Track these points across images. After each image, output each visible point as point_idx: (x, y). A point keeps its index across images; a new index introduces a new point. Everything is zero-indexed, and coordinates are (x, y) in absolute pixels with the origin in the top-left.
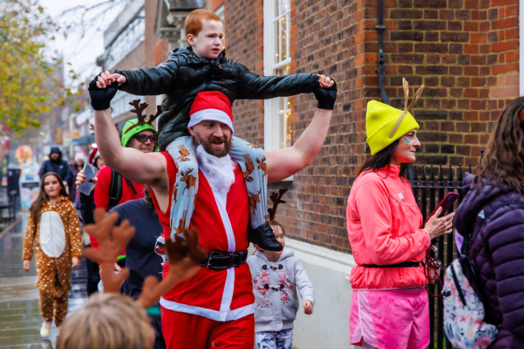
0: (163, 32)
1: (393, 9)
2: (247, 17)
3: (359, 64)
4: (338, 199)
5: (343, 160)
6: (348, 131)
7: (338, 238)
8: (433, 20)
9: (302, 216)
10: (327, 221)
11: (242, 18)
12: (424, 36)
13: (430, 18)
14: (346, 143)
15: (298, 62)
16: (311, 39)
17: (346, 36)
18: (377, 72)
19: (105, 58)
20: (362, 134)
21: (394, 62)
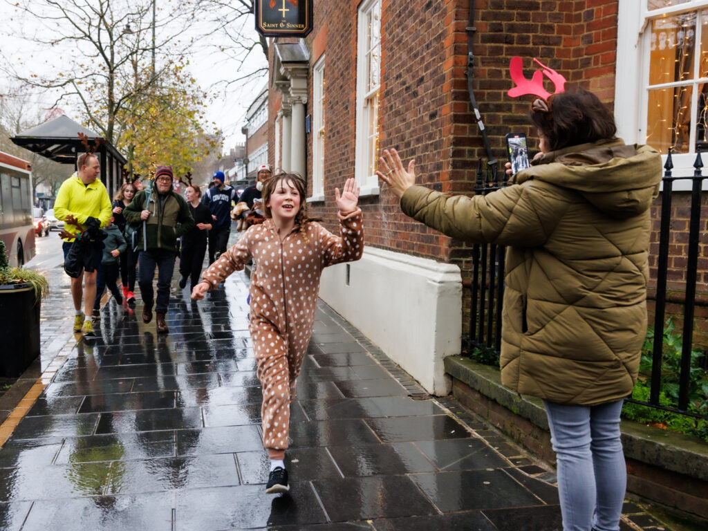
0: (278, 85)
1: (484, 11)
2: (343, 57)
3: (447, 68)
5: (427, 168)
6: (434, 139)
7: (420, 244)
8: (526, 23)
9: (386, 226)
10: (410, 229)
11: (338, 59)
12: (515, 39)
13: (522, 21)
14: (431, 151)
15: (387, 84)
16: (400, 58)
17: (434, 44)
18: (466, 76)
19: (248, 127)
20: (449, 139)
21: (485, 66)
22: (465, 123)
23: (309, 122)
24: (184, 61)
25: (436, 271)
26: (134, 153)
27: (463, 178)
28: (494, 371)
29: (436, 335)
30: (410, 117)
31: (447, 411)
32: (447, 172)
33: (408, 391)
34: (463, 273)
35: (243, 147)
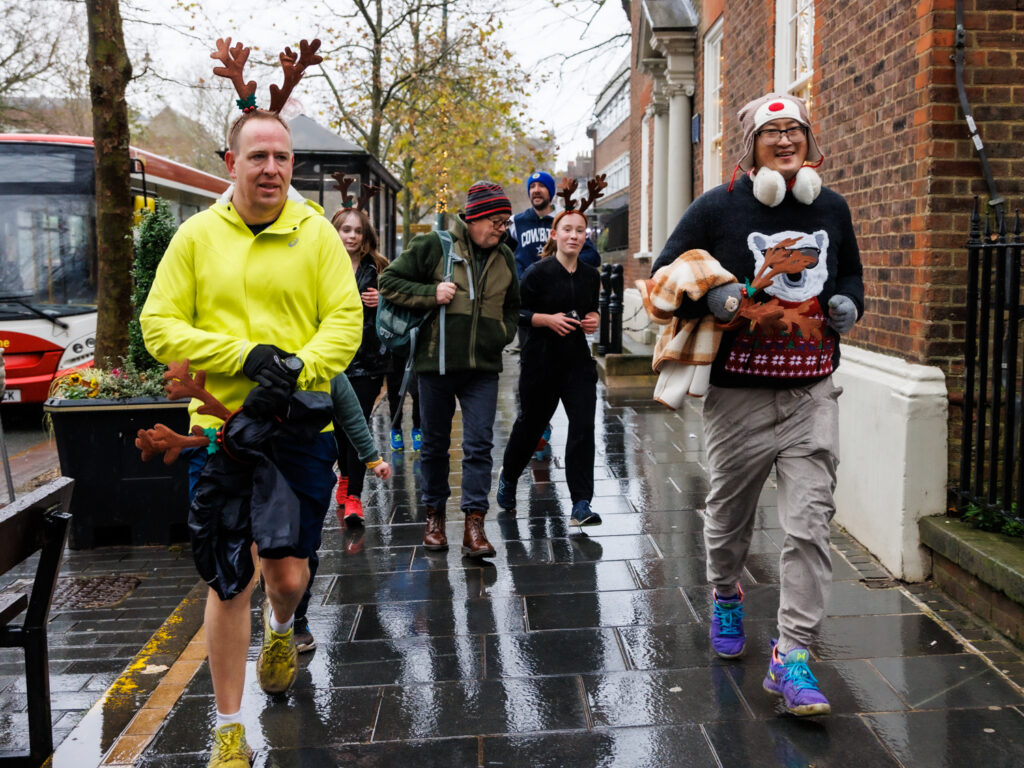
0: (646, 65)
2: (753, 24)
3: (922, 49)
4: (880, 271)
5: (890, 208)
6: (901, 163)
7: (878, 332)
11: (746, 27)
14: (896, 182)
15: (824, 70)
16: (845, 30)
17: (901, 10)
18: (952, 62)
19: (596, 127)
20: (925, 163)
21: (981, 46)
22: (951, 138)
23: (697, 125)
24: (495, 23)
25: (905, 377)
26: (413, 170)
27: (948, 226)
28: (1001, 543)
29: (905, 482)
30: (861, 125)
31: (924, 607)
32: (922, 218)
33: (859, 573)
34: (950, 382)
35: (587, 159)
